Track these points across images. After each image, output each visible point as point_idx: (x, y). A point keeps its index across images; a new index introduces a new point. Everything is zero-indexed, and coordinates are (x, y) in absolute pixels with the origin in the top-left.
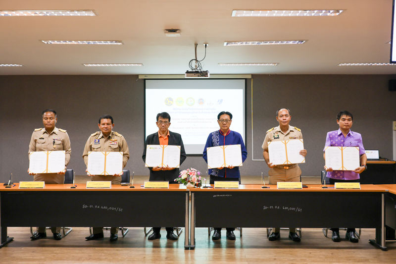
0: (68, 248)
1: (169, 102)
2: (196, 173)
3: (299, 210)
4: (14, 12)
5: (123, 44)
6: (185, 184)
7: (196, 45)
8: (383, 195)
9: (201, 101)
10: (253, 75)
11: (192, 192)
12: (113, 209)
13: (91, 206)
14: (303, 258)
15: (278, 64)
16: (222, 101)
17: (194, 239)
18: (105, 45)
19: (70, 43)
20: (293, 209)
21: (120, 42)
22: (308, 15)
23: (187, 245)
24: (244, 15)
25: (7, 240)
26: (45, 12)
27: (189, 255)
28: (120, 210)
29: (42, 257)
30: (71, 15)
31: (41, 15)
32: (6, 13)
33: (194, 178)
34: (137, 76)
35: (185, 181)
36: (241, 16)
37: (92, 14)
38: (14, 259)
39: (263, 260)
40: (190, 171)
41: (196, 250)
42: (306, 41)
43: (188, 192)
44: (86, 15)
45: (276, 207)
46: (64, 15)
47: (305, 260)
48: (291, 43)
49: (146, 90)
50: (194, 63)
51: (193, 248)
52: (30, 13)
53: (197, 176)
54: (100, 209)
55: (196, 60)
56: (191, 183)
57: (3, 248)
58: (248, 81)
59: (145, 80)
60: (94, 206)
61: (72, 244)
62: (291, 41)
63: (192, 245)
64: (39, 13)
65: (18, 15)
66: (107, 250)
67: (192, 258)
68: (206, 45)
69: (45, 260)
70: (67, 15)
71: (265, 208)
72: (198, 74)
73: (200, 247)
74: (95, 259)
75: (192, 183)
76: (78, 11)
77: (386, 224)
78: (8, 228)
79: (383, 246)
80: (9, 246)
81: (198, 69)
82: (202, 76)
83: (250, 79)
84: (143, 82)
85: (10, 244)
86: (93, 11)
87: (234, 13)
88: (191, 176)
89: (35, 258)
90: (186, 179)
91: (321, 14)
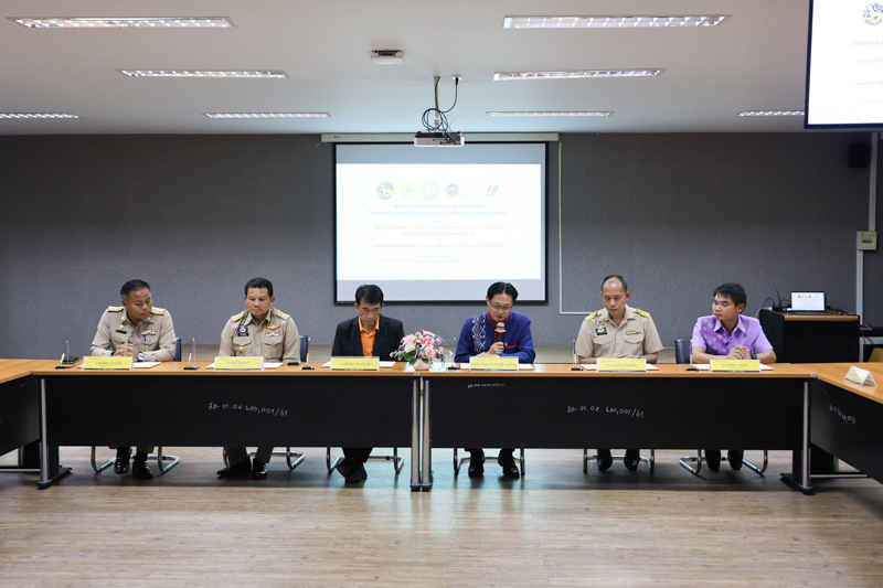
0: (180, 488)
1: (385, 191)
2: (433, 341)
3: (638, 415)
4: (70, 22)
5: (287, 77)
6: (412, 362)
7: (437, 79)
8: (806, 384)
9: (453, 190)
10: (561, 134)
11: (425, 378)
12: (268, 411)
13: (224, 406)
14: (644, 508)
15: (612, 112)
16: (496, 188)
17: (430, 471)
18: (251, 78)
19: (178, 75)
20: (626, 411)
21: (280, 73)
22: (657, 25)
23: (416, 483)
24: (528, 26)
25: (60, 473)
26: (131, 21)
27: (420, 501)
28: (282, 414)
29: (131, 505)
30: (183, 25)
31: (123, 25)
32: (54, 22)
33: (429, 350)
34: (318, 136)
35: (412, 357)
36: (523, 26)
37: (225, 25)
38: (75, 508)
39: (563, 512)
40: (421, 336)
41: (434, 492)
42: (662, 70)
43: (418, 378)
44: (213, 25)
45: (592, 408)
46: (168, 25)
47: (646, 512)
48: (631, 74)
49: (338, 166)
50: (432, 117)
51: (427, 489)
52: (101, 23)
53: (436, 346)
54: (243, 410)
55: (437, 109)
56: (423, 360)
57: (52, 488)
58: (551, 146)
59: (334, 144)
60: (231, 406)
61: (187, 481)
62: (630, 70)
63: (426, 483)
64: (117, 22)
65: (77, 25)
66: (257, 492)
67: (427, 508)
68: (457, 79)
69: (136, 510)
70: (173, 25)
71: (571, 410)
72: (440, 140)
73: (442, 487)
74: (233, 509)
75: (425, 360)
76: (197, 19)
77: (812, 441)
78: (61, 448)
79: (805, 485)
80: (65, 485)
81: (441, 128)
82: (449, 143)
83: (556, 143)
84: (330, 148)
85: (65, 480)
86: (228, 19)
87: (508, 23)
88: (423, 346)
89: (115, 505)
90: (413, 353)
91: (682, 23)
